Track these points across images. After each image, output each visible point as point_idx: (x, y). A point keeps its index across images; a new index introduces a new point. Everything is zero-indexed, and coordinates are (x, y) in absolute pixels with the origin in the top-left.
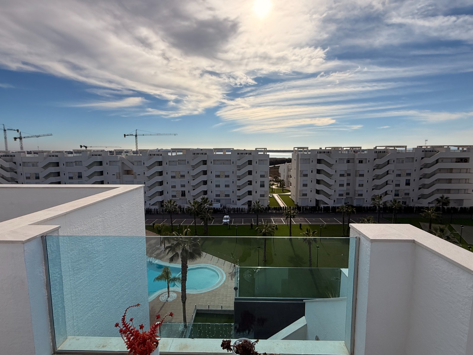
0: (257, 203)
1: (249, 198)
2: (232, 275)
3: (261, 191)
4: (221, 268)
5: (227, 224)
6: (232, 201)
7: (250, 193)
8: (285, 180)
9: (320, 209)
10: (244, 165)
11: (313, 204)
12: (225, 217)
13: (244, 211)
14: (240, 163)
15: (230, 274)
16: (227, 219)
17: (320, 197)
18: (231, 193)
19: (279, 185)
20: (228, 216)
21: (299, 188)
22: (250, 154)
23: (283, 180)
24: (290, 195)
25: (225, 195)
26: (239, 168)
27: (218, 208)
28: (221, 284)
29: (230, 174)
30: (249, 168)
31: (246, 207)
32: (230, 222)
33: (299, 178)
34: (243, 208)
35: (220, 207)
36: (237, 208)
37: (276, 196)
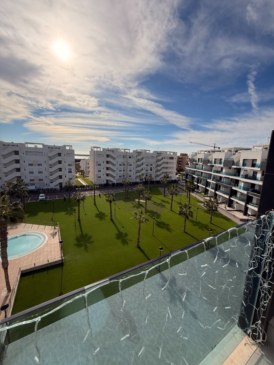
0: (68, 182)
1: (60, 181)
2: (54, 235)
3: (69, 176)
4: (42, 231)
5: (43, 200)
6: (45, 184)
7: (60, 177)
8: (84, 170)
9: (109, 185)
10: (54, 156)
11: (105, 183)
12: (41, 195)
13: (57, 190)
14: (51, 155)
15: (51, 234)
16: (43, 196)
17: (109, 178)
18: (44, 178)
19: (80, 174)
20: (44, 194)
21: (96, 173)
22: (59, 148)
23: (83, 170)
24: (89, 179)
25: (39, 179)
26: (51, 158)
27: (33, 190)
28: (44, 244)
29: (43, 163)
30: (59, 158)
31: (58, 187)
32: (46, 198)
33: (96, 166)
34: (56, 188)
35: (35, 189)
36: (51, 188)
37: (79, 180)
